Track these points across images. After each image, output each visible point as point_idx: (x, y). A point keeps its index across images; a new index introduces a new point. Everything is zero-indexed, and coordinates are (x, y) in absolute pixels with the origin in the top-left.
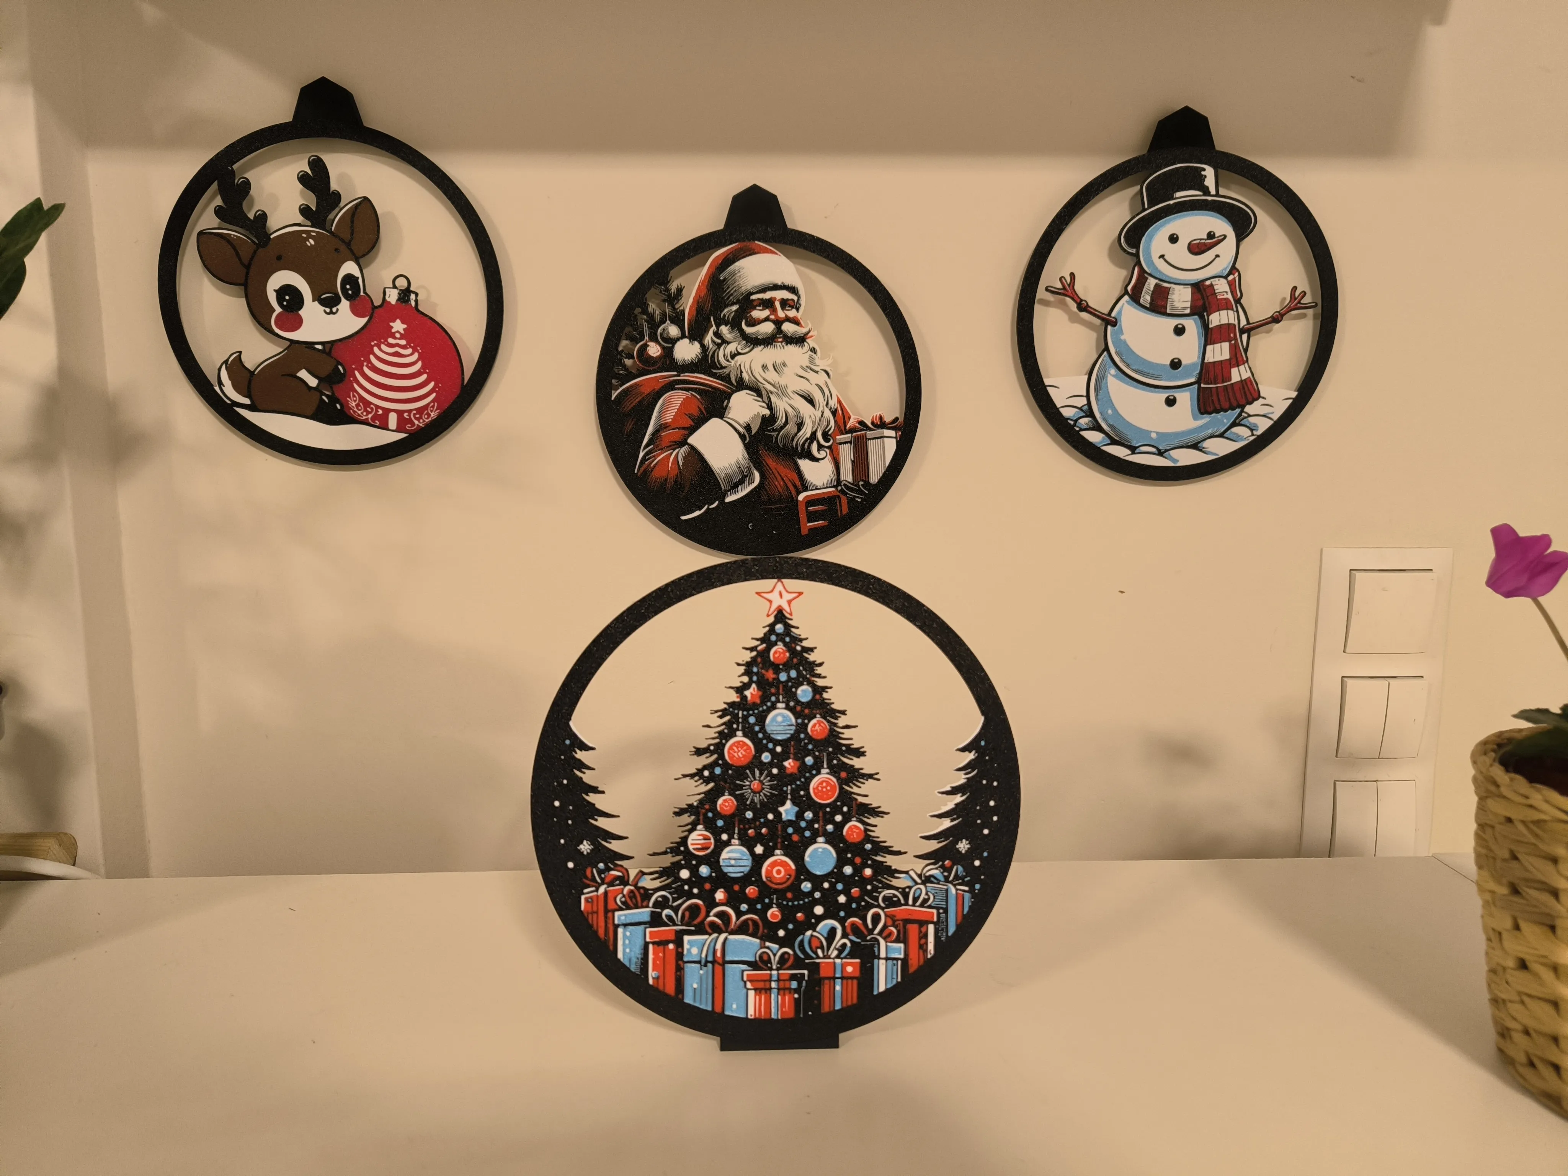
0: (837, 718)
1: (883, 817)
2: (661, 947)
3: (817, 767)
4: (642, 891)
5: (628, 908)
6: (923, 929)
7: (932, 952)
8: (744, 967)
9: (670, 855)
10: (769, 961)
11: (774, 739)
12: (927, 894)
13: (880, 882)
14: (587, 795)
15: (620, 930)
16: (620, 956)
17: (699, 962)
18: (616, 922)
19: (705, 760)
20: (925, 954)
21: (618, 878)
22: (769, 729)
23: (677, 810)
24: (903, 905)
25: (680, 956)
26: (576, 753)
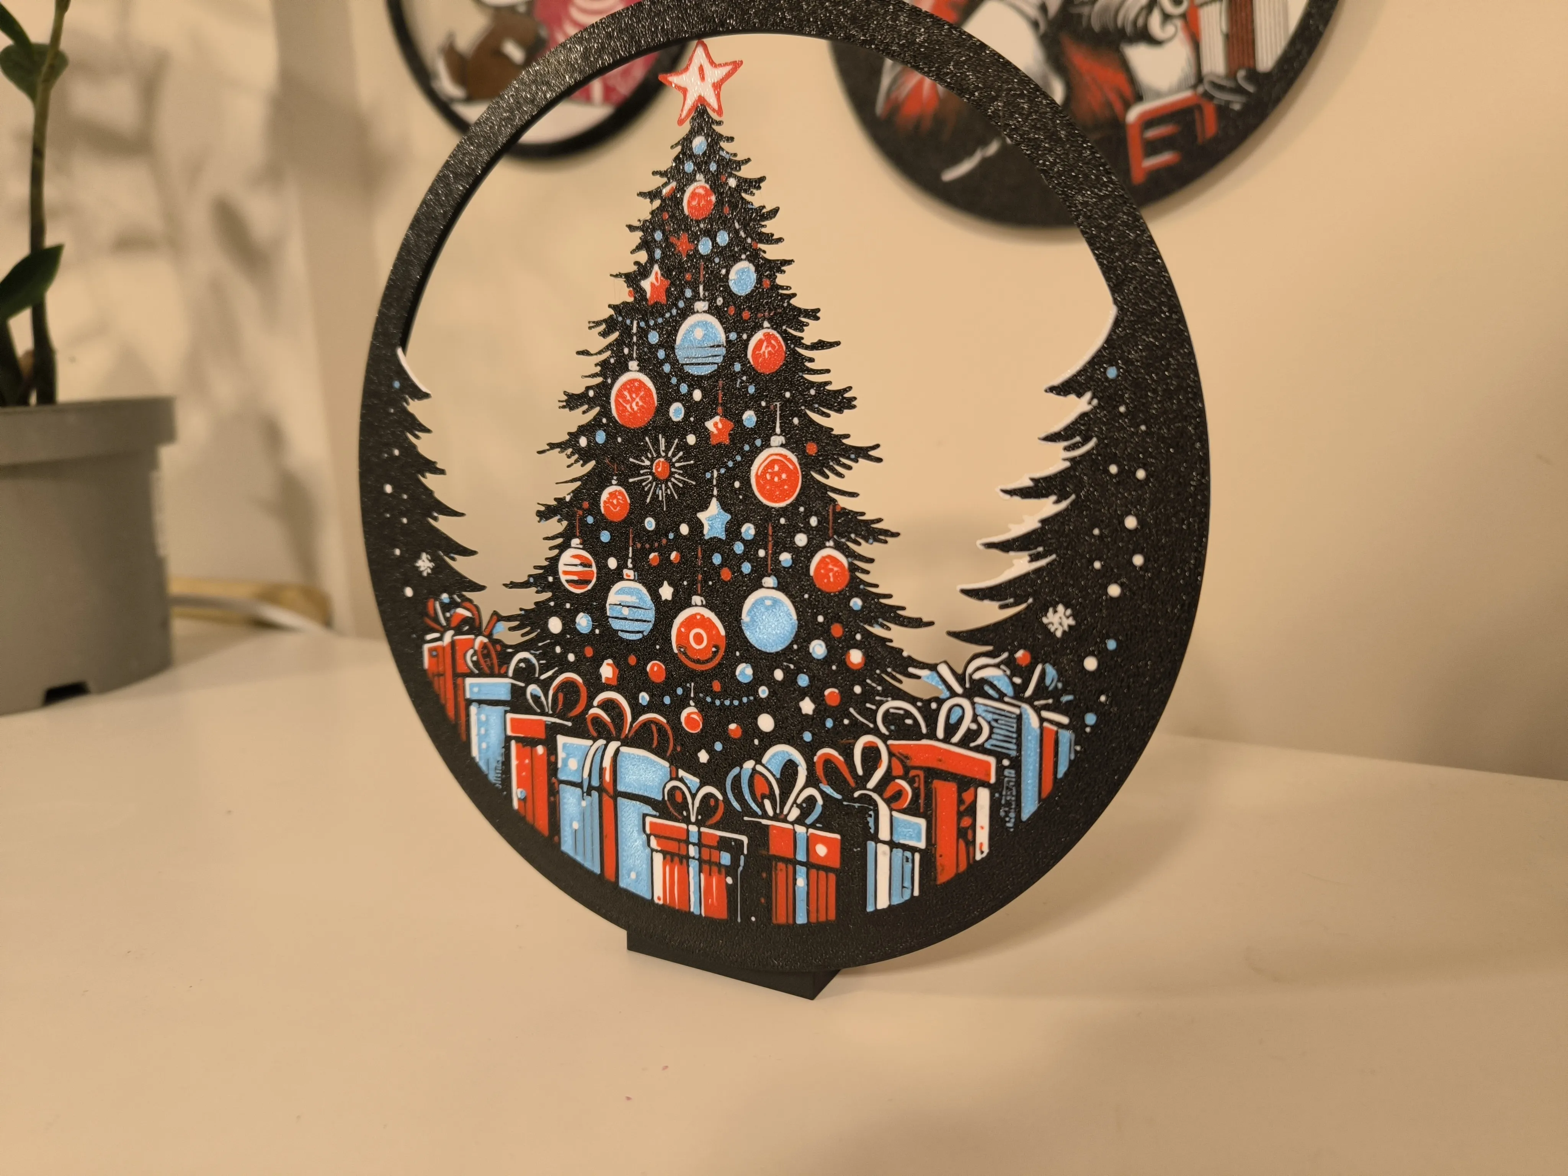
0: (801, 327)
1: (886, 542)
2: (528, 748)
3: (764, 431)
4: (498, 647)
5: (482, 674)
6: (967, 796)
7: (986, 850)
8: (648, 809)
9: (534, 589)
10: (684, 806)
11: (689, 375)
12: (975, 720)
13: (881, 681)
14: (424, 476)
15: (473, 709)
16: (475, 752)
17: (579, 785)
18: (468, 696)
19: (581, 417)
20: (971, 849)
21: (465, 621)
22: (681, 354)
23: (542, 508)
24: (921, 737)
25: (553, 769)
26: (408, 403)
